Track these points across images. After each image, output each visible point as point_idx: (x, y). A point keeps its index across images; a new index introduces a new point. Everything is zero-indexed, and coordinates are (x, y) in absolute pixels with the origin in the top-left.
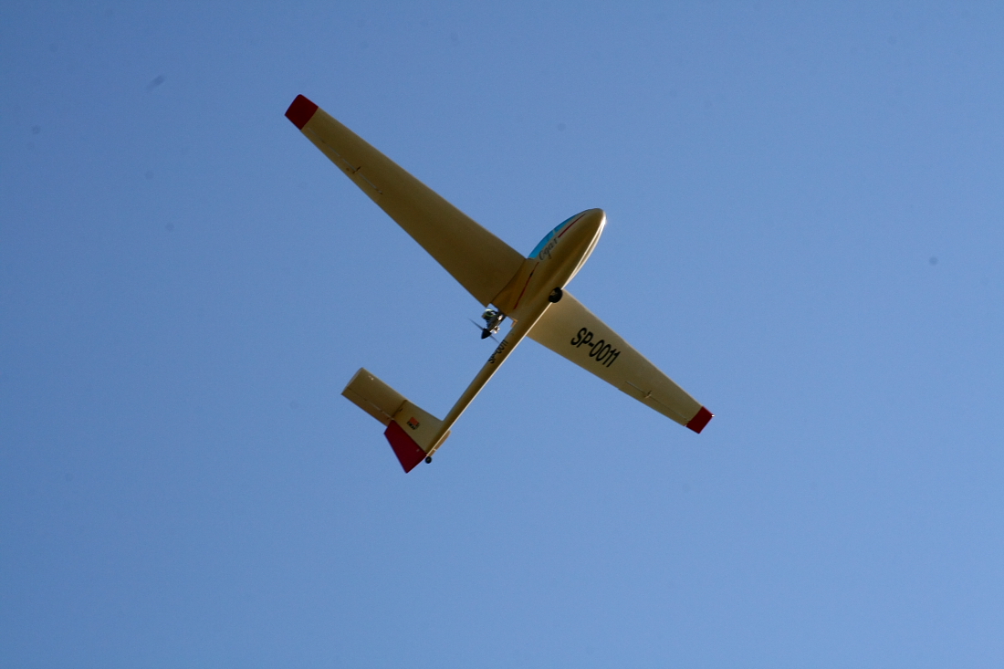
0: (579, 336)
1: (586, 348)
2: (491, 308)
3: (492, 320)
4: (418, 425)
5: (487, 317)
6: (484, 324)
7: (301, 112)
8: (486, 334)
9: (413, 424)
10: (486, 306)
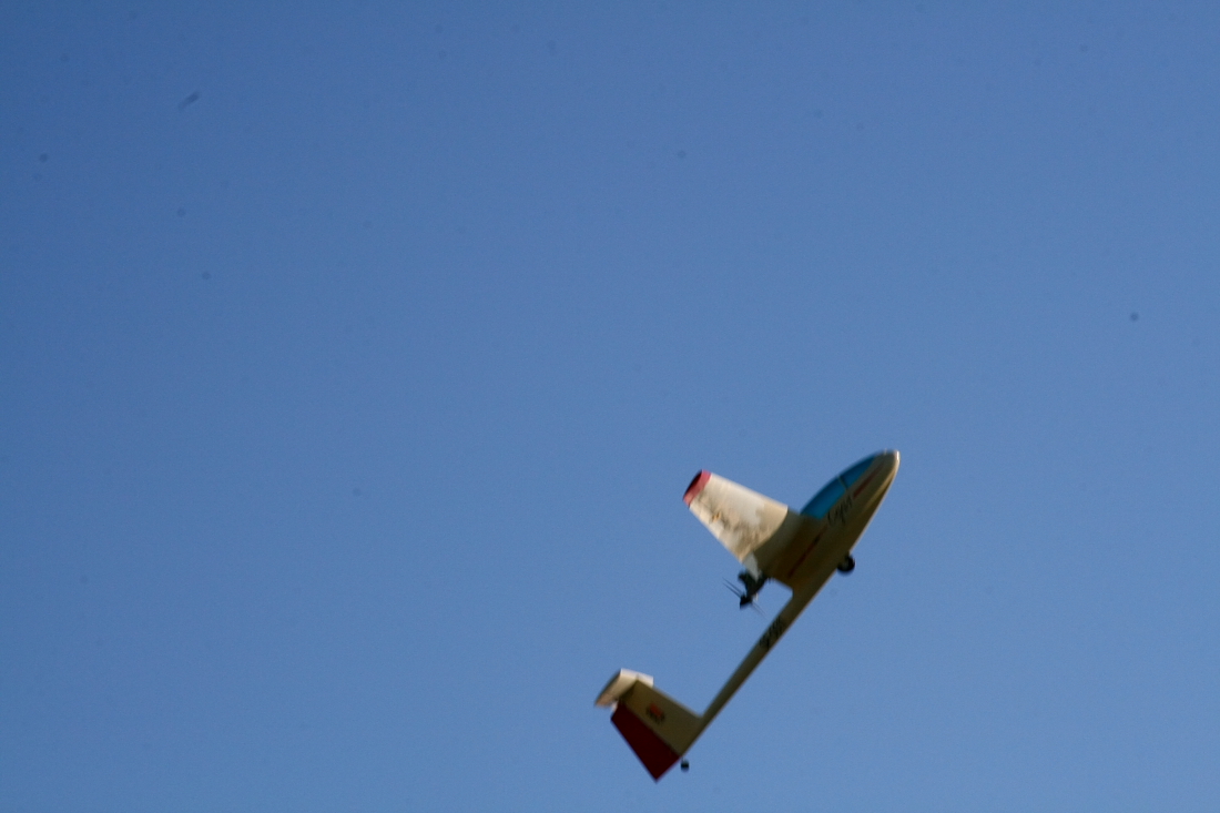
3: (751, 586)
4: (663, 717)
8: (745, 601)
9: (654, 712)
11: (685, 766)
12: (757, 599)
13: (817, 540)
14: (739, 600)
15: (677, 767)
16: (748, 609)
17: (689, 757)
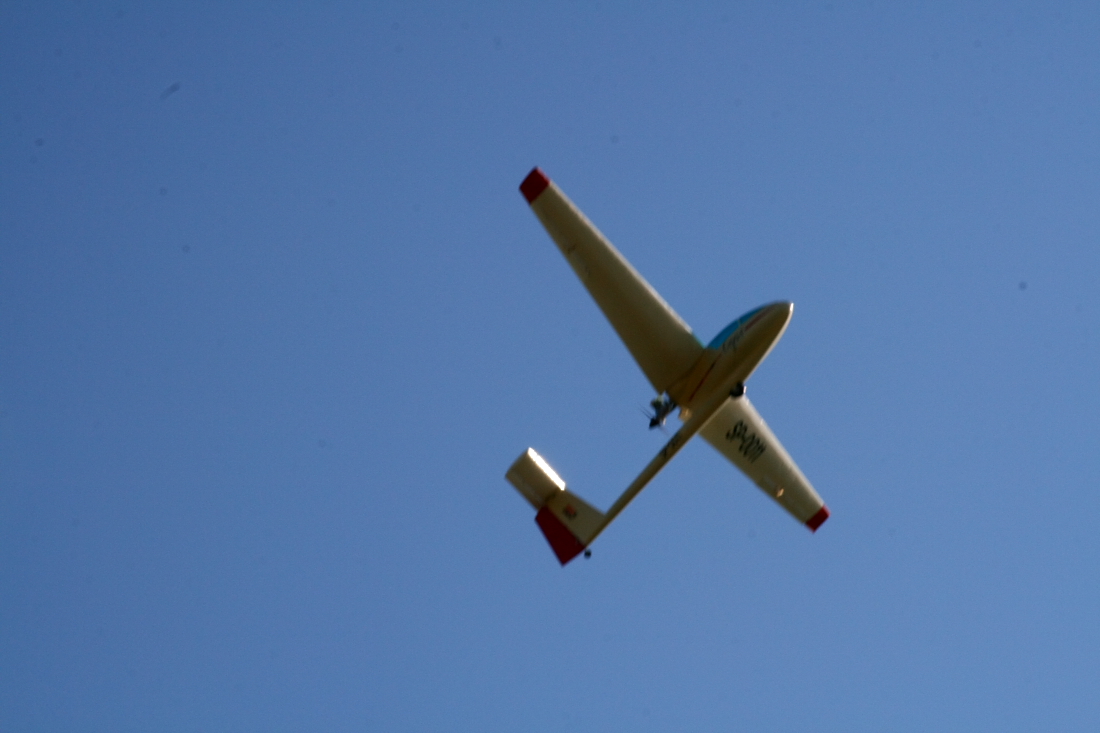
0: (735, 430)
1: (738, 442)
2: (664, 398)
3: (661, 411)
4: (575, 515)
5: (656, 405)
6: (653, 413)
7: (534, 187)
8: (655, 423)
9: (570, 512)
10: (660, 393)
11: (588, 554)
12: (665, 422)
13: (713, 366)
14: (648, 422)
15: (581, 556)
16: (656, 430)
17: (592, 547)
